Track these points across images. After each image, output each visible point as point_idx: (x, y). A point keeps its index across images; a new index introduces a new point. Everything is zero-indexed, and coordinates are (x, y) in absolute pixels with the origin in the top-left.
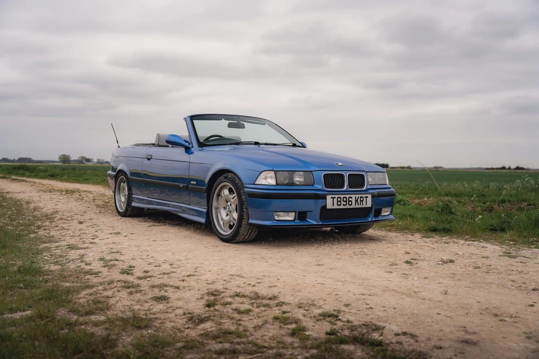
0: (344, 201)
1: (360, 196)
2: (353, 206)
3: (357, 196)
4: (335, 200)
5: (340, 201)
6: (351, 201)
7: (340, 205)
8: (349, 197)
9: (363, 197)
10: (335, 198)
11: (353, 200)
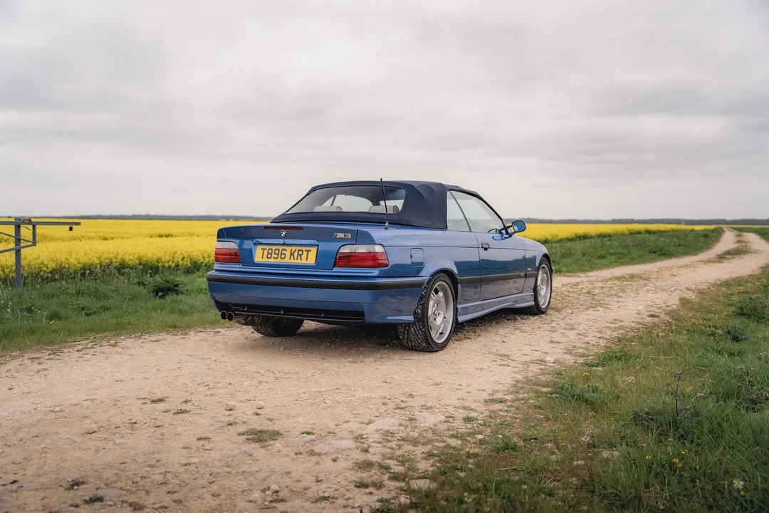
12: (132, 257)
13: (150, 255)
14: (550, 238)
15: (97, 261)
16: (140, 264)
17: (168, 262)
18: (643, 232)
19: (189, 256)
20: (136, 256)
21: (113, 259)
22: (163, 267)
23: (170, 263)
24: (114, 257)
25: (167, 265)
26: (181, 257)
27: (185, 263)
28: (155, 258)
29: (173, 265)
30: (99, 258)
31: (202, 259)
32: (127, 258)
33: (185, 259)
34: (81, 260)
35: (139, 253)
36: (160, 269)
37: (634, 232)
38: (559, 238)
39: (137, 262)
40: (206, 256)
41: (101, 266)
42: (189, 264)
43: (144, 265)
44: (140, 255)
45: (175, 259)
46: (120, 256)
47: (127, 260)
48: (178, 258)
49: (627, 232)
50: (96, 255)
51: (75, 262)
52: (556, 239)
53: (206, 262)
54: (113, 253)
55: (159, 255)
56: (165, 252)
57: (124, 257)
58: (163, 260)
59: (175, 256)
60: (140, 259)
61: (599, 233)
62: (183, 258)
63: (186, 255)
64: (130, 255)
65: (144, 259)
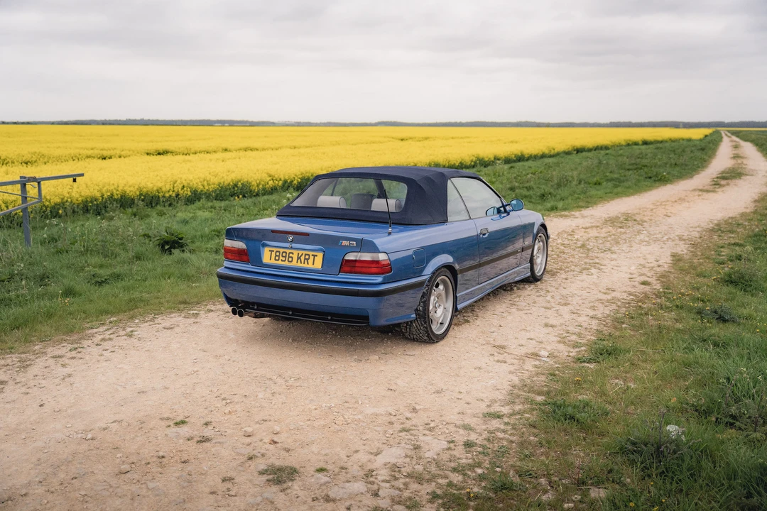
12: (132, 189)
13: (150, 186)
14: (547, 152)
15: (98, 195)
16: (141, 195)
17: (169, 191)
18: (640, 143)
19: (189, 184)
20: (136, 187)
21: (115, 191)
22: (164, 197)
23: (171, 193)
24: (115, 189)
25: (167, 195)
26: (181, 186)
27: (186, 192)
28: (155, 189)
29: (174, 195)
30: (99, 191)
31: (202, 187)
33: (185, 189)
34: (83, 194)
35: (140, 183)
36: (161, 200)
37: (631, 143)
38: (556, 151)
39: (138, 193)
40: (205, 183)
41: (103, 198)
42: (189, 194)
43: (145, 196)
44: (141, 186)
45: (175, 189)
46: (120, 189)
47: (128, 192)
48: (178, 187)
49: (624, 143)
50: (97, 188)
51: (77, 196)
52: (552, 152)
53: (205, 190)
54: (113, 184)
55: (160, 185)
56: (166, 182)
58: (164, 189)
59: (175, 185)
60: (140, 189)
61: (596, 145)
62: (184, 187)
63: (186, 184)
64: (130, 187)
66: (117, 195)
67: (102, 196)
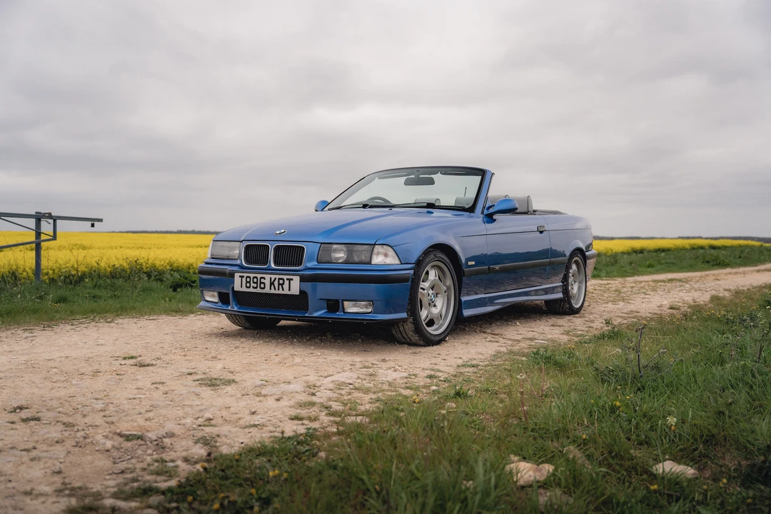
0: (254, 283)
1: (278, 277)
2: (267, 290)
3: (273, 277)
4: (244, 279)
5: (249, 282)
6: (264, 283)
7: (249, 287)
8: (261, 278)
9: (283, 279)
10: (243, 277)
11: (267, 282)
12: (162, 263)
13: (181, 261)
15: (127, 266)
20: (167, 261)
21: (144, 264)
28: (186, 264)
32: (158, 263)
46: (150, 261)
47: (158, 265)
56: (197, 259)
57: (155, 262)
64: (160, 261)
65: (175, 265)
66: (147, 268)
67: (131, 269)
